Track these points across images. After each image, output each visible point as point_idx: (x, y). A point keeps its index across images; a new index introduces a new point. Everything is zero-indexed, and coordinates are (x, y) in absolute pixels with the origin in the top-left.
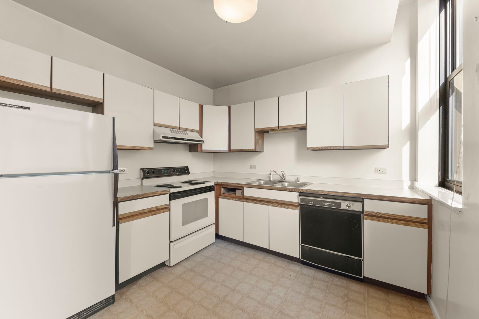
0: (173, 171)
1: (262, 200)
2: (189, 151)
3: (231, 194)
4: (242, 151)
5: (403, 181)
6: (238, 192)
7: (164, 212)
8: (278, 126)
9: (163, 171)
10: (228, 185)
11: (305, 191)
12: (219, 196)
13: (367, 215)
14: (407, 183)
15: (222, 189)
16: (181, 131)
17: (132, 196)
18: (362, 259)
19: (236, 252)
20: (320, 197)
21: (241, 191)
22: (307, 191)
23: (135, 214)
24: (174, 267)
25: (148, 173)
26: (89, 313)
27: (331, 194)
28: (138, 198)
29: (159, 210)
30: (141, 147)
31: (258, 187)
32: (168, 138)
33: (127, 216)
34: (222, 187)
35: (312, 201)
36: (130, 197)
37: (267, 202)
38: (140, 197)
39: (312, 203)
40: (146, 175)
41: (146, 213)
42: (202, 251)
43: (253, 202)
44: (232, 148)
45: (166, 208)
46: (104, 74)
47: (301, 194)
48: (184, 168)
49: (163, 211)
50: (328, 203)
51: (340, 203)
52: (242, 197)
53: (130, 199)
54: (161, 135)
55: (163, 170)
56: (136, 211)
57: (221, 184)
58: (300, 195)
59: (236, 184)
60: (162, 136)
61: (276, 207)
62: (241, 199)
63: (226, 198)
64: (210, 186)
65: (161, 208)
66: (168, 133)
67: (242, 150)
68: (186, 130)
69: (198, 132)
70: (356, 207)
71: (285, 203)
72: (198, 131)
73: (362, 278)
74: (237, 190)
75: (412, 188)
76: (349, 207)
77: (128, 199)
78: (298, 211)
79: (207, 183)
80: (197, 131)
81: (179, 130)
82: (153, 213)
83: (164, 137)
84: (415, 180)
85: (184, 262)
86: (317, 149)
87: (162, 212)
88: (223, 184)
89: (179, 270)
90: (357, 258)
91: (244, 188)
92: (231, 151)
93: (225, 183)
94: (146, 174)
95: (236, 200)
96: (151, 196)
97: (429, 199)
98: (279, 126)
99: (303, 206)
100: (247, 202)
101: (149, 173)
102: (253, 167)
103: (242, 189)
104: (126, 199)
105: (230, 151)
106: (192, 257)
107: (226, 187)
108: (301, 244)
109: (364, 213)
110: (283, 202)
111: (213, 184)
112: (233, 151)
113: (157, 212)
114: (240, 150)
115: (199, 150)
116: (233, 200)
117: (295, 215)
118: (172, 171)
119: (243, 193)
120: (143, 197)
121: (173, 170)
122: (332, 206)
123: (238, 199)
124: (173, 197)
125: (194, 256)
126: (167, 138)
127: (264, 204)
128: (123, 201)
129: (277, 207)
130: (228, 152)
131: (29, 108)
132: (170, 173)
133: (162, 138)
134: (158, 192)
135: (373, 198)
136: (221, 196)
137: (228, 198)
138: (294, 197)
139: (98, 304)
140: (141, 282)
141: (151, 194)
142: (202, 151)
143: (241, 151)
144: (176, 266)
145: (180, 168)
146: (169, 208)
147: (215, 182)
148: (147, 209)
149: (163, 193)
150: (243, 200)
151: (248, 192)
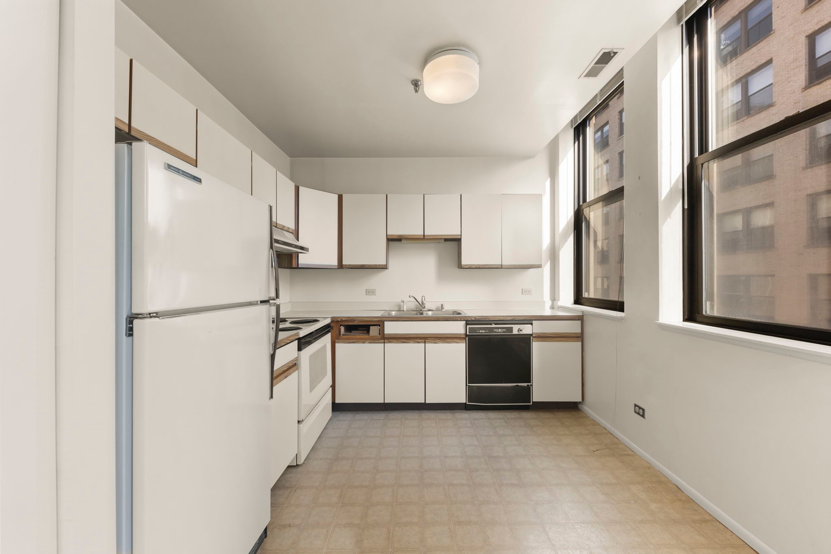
1: (415, 336)
3: (358, 334)
4: (364, 267)
5: (544, 301)
6: (374, 331)
8: (423, 234)
10: (354, 321)
11: (473, 319)
12: (336, 340)
13: (535, 337)
14: (548, 303)
15: (342, 328)
16: (278, 229)
18: (531, 384)
19: (376, 420)
20: (491, 324)
21: (379, 327)
22: (475, 318)
24: (305, 465)
27: (502, 318)
29: (290, 369)
31: (408, 320)
32: (279, 242)
34: (341, 325)
35: (482, 330)
37: (421, 338)
39: (483, 332)
41: (280, 374)
42: (324, 433)
43: (401, 342)
45: (296, 364)
47: (469, 322)
49: (294, 370)
50: (499, 330)
51: (512, 327)
52: (381, 336)
57: (339, 320)
58: (467, 324)
59: (369, 317)
61: (435, 343)
62: (379, 339)
63: (352, 341)
64: (329, 324)
65: (291, 365)
67: (363, 265)
68: (283, 228)
70: (527, 330)
71: (448, 336)
72: (294, 231)
73: (531, 404)
74: (371, 327)
75: (552, 308)
76: (521, 330)
78: (465, 344)
79: (323, 320)
80: (291, 231)
81: (275, 228)
82: (286, 374)
84: (554, 300)
85: (312, 454)
86: (474, 267)
87: (292, 371)
88: (344, 319)
90: (525, 384)
91: (385, 322)
92: (344, 267)
93: (348, 317)
95: (370, 343)
96: (284, 344)
97: (581, 314)
98: (425, 234)
99: (470, 337)
100: (389, 342)
102: (370, 292)
103: (381, 325)
105: (341, 265)
107: (349, 324)
108: (468, 384)
109: (533, 336)
110: (444, 336)
111: (328, 321)
112: (347, 267)
113: (288, 372)
114: (360, 265)
115: (295, 265)
116: (364, 343)
117: (460, 350)
119: (382, 330)
122: (504, 332)
123: (374, 340)
125: (318, 442)
127: (418, 342)
129: (437, 343)
130: (338, 268)
134: (290, 336)
135: (540, 319)
136: (339, 339)
138: (458, 328)
141: (285, 341)
143: (362, 267)
144: (306, 462)
146: (299, 363)
147: (331, 318)
148: (281, 367)
149: (294, 338)
150: (383, 341)
151: (391, 328)
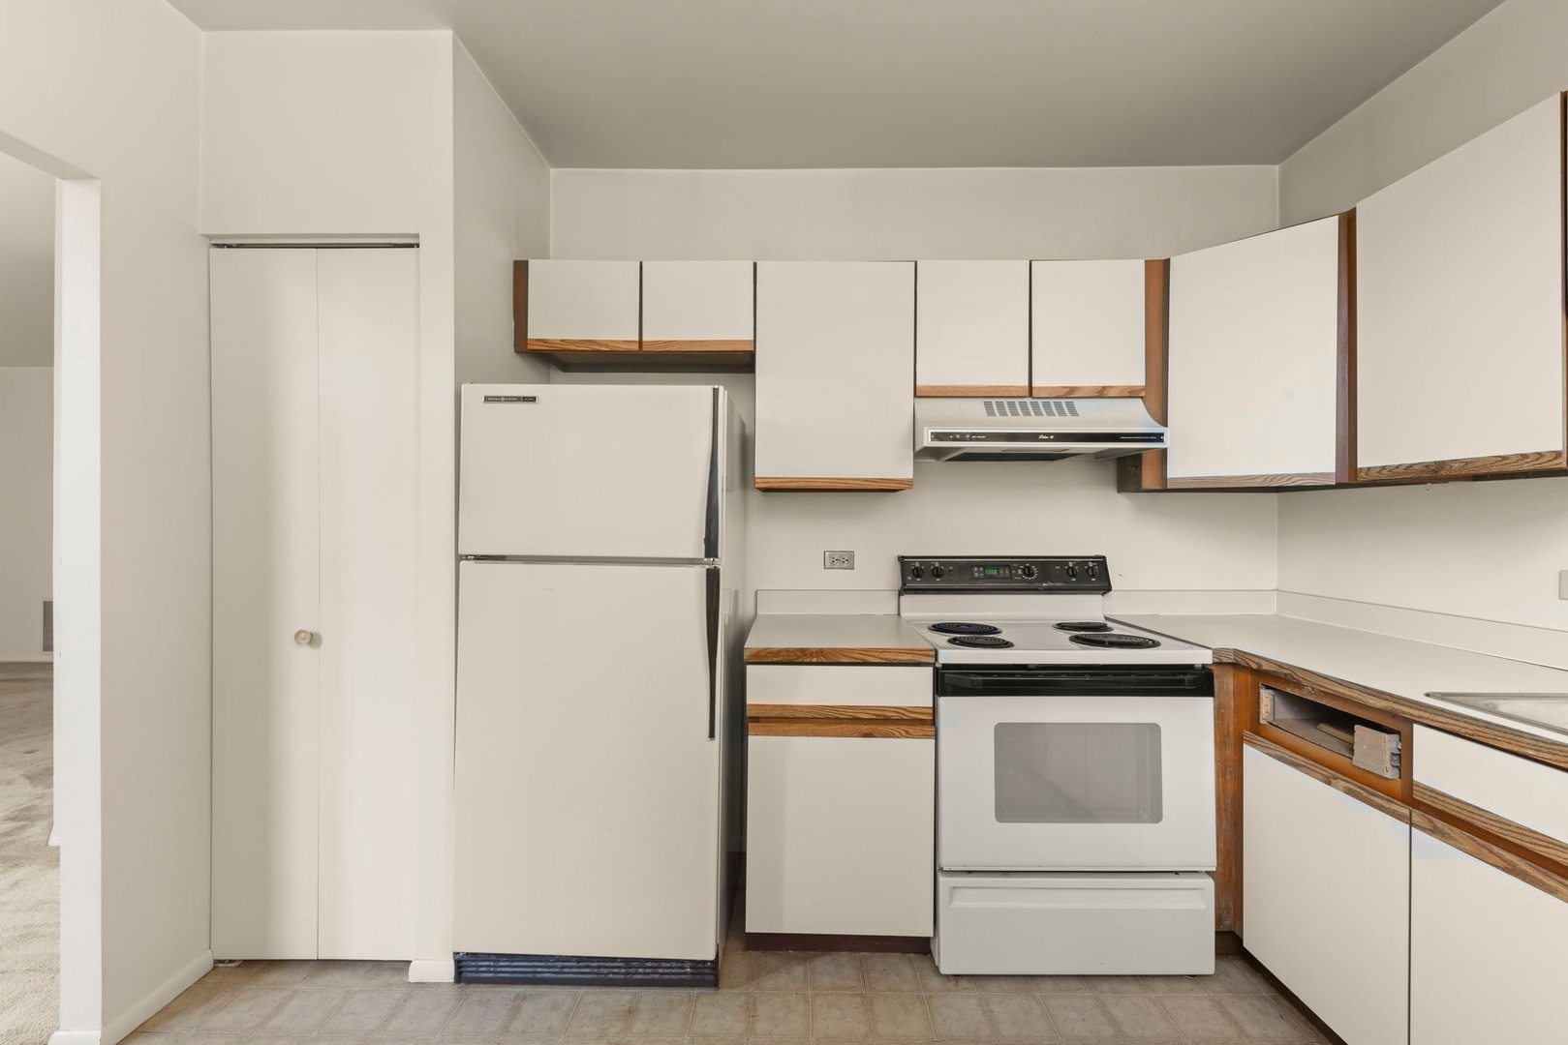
0: (1024, 574)
2: (1115, 489)
3: (1323, 740)
4: (1443, 473)
6: (1371, 746)
7: (908, 735)
9: (979, 571)
10: (1298, 685)
12: (1247, 733)
15: (1266, 696)
16: (1040, 401)
17: (787, 650)
21: (1390, 743)
23: (797, 715)
24: (951, 985)
25: (918, 573)
26: (650, 977)
28: (808, 660)
29: (887, 724)
30: (866, 480)
32: (958, 436)
33: (773, 714)
34: (1268, 688)
36: (779, 652)
38: (814, 660)
40: (910, 582)
41: (838, 720)
42: (1116, 985)
43: (1498, 861)
44: (1368, 458)
45: (922, 722)
46: (755, 265)
48: (1082, 561)
49: (907, 732)
52: (1398, 786)
53: (780, 659)
54: (926, 428)
55: (978, 565)
56: (803, 707)
57: (1255, 666)
59: (1350, 685)
60: (932, 433)
62: (1390, 794)
63: (1291, 756)
64: (1191, 667)
65: (895, 716)
66: (970, 417)
67: (1441, 464)
68: (1070, 393)
69: (1143, 394)
72: (1143, 389)
74: (1357, 726)
77: (775, 659)
79: (1168, 648)
80: (1131, 394)
81: (1028, 400)
82: (865, 728)
83: (937, 436)
85: (1005, 985)
87: (901, 736)
88: (1266, 667)
89: (961, 1012)
91: (1419, 728)
92: (1360, 479)
93: (1280, 665)
94: (909, 578)
95: (1349, 792)
96: (853, 661)
100: (1434, 831)
101: (918, 576)
103: (1398, 733)
104: (766, 656)
105: (1352, 478)
106: (1049, 984)
107: (1288, 690)
112: (1373, 476)
113: (880, 728)
114: (1427, 465)
115: (1148, 479)
116: (1329, 782)
118: (1020, 572)
119: (1404, 759)
120: (824, 660)
121: (1023, 570)
123: (1366, 786)
124: (951, 682)
125: (1063, 985)
126: (955, 440)
128: (757, 660)
130: (1339, 486)
131: (533, 399)
132: (1011, 578)
133: (932, 440)
134: (884, 651)
136: (1256, 734)
137: (1300, 759)
139: (674, 964)
140: (824, 964)
141: (855, 655)
142: (1164, 488)
144: (964, 983)
145: (1062, 561)
146: (934, 722)
147: (1216, 652)
148: (842, 707)
149: (905, 658)
150: (1406, 811)
